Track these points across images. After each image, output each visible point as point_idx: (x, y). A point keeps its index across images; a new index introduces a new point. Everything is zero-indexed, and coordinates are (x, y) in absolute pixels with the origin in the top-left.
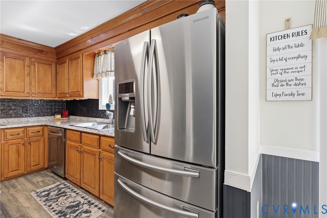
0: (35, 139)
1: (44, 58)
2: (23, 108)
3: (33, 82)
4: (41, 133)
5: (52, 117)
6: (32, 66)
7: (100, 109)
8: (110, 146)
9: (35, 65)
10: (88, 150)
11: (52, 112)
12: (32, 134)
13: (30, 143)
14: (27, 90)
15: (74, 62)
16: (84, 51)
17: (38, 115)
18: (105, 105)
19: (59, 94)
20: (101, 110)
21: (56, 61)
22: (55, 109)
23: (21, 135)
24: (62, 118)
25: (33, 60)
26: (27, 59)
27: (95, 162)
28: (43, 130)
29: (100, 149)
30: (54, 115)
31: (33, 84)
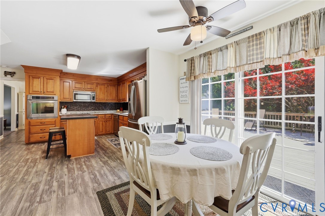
0: (108, 120)
1: (112, 83)
2: (104, 106)
3: (108, 94)
4: (111, 117)
5: (116, 110)
6: (108, 87)
11: (116, 108)
12: (108, 118)
13: (107, 121)
14: (106, 98)
17: (110, 109)
19: (119, 99)
21: (117, 84)
23: (104, 117)
24: (120, 112)
25: (108, 85)
26: (106, 85)
28: (112, 116)
31: (108, 96)
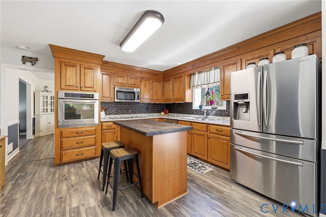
1: (158, 78)
3: (153, 93)
5: (159, 113)
7: (194, 108)
8: (217, 130)
9: (154, 83)
10: (198, 133)
11: (158, 110)
14: (151, 98)
15: (178, 80)
16: (186, 73)
18: (199, 106)
19: (165, 99)
20: (194, 110)
21: (162, 79)
22: (160, 109)
24: (165, 115)
25: (153, 80)
26: (151, 80)
27: (204, 140)
29: (207, 132)
30: (160, 112)
